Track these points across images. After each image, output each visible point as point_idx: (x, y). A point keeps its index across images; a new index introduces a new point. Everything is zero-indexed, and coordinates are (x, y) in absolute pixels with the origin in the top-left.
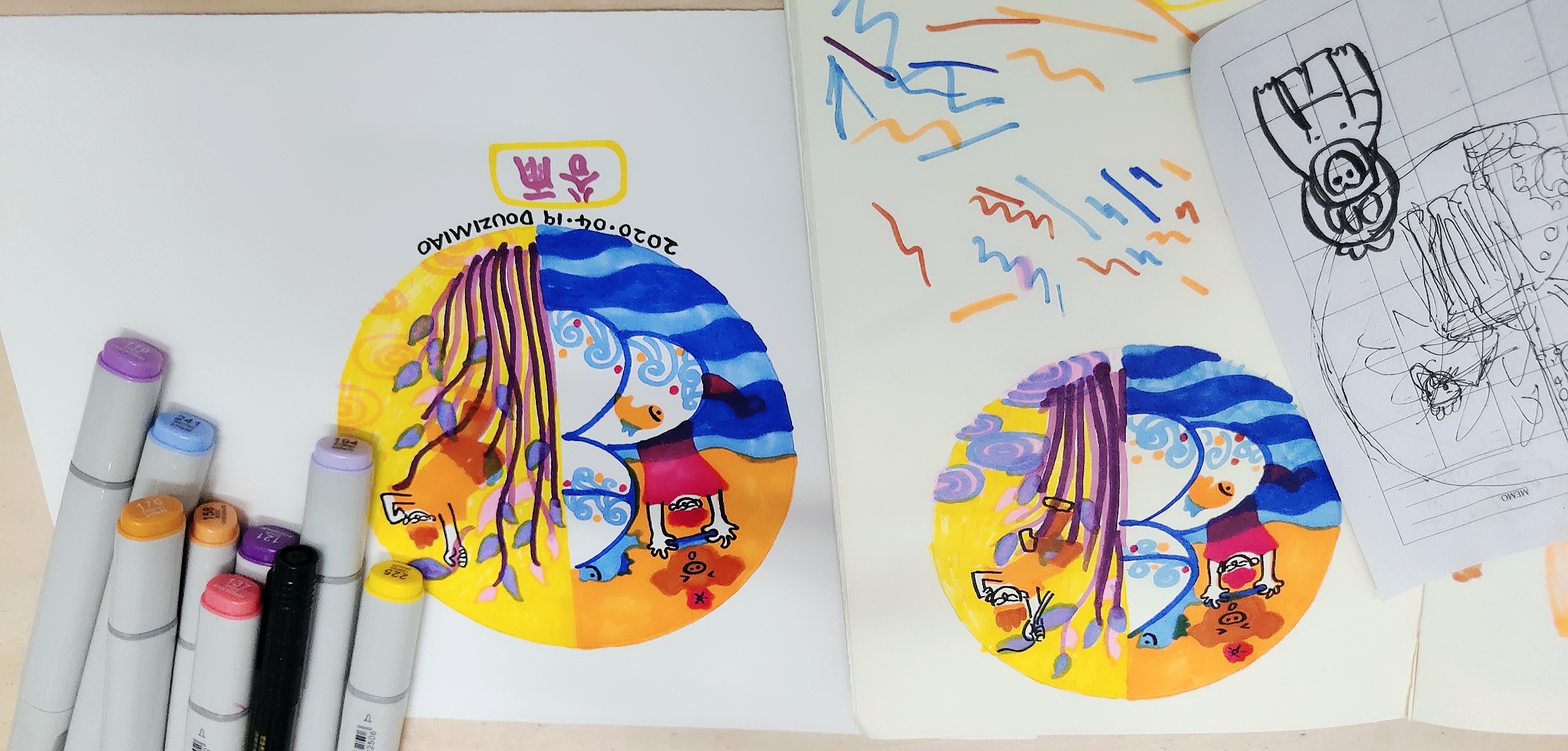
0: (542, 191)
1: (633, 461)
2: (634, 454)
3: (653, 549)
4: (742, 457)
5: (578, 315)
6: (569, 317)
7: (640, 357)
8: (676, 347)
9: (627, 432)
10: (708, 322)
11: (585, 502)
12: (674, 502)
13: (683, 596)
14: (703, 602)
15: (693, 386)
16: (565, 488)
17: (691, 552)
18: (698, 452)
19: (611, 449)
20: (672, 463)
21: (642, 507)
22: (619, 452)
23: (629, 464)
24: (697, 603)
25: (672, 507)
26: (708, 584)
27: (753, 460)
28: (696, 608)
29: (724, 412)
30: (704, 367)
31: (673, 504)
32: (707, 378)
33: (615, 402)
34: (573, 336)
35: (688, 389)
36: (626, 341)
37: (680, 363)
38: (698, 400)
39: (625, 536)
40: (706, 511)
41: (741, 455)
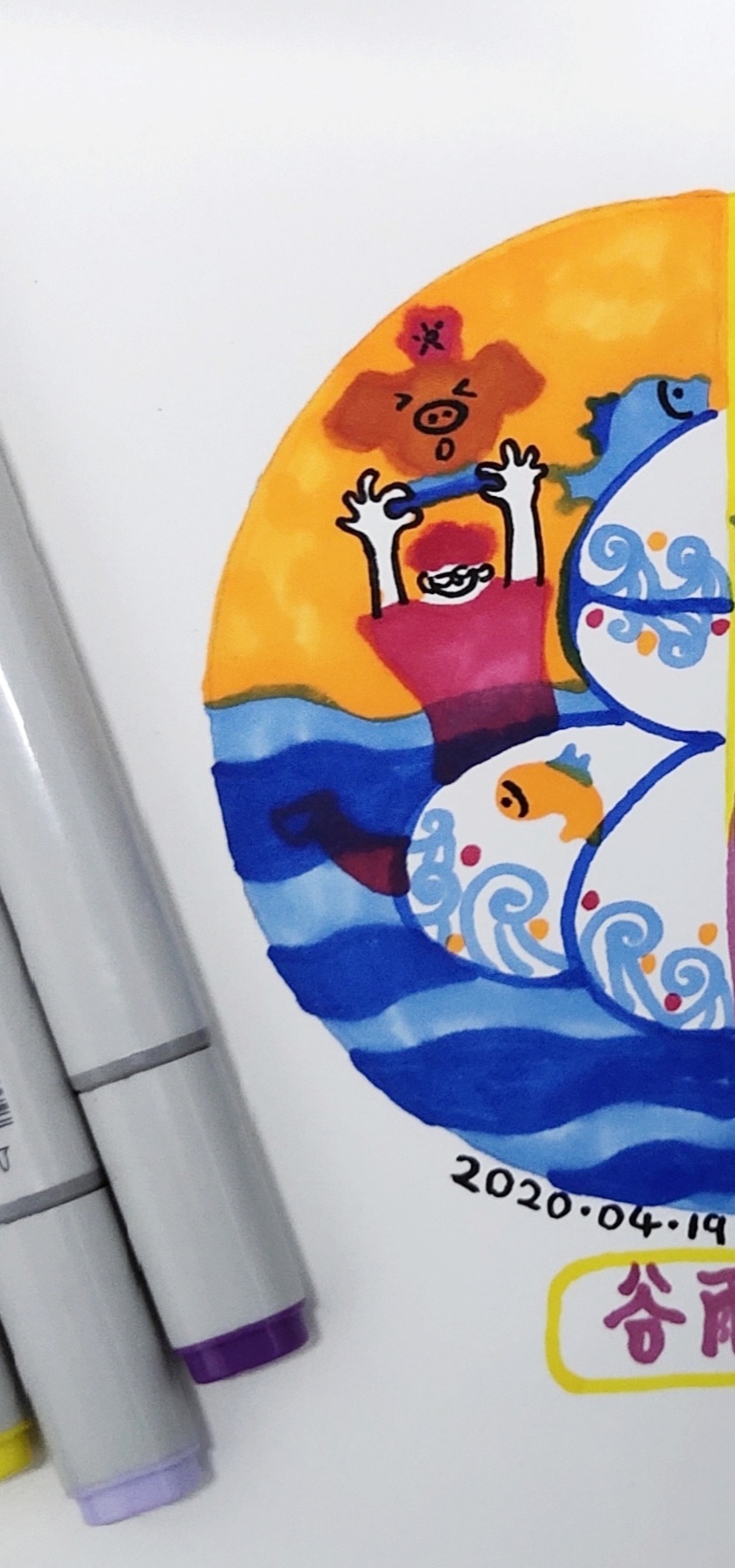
0: (724, 1286)
1: (568, 687)
2: (565, 704)
3: (533, 466)
4: (326, 698)
5: (669, 1019)
6: (690, 1015)
7: (542, 928)
8: (464, 954)
9: (578, 754)
10: (392, 1011)
11: (681, 581)
12: (481, 586)
13: (472, 342)
14: (424, 326)
15: (428, 866)
16: (727, 618)
17: (445, 458)
18: (426, 709)
19: (616, 714)
20: (480, 682)
21: (553, 574)
22: (599, 706)
23: (576, 677)
24: (439, 325)
25: (484, 574)
26: (411, 375)
27: (301, 693)
28: (441, 309)
29: (365, 805)
30: (404, 908)
31: (483, 580)
32: (398, 885)
33: (601, 826)
34: (684, 973)
35: (440, 858)
36: (570, 965)
37: (454, 919)
38: (419, 834)
39: (595, 497)
40: (412, 564)
41: (328, 701)
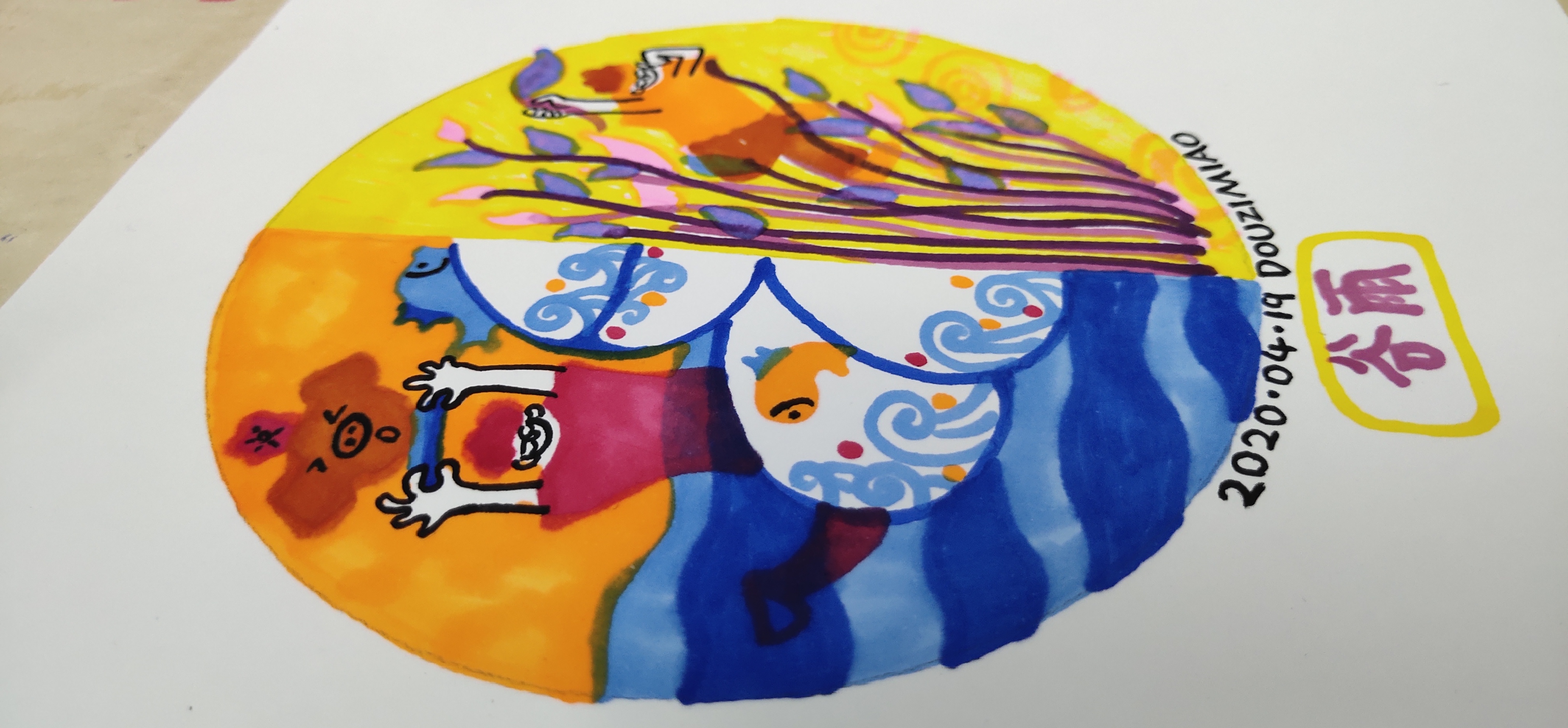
0: (1341, 298)
1: (680, 358)
2: (698, 360)
3: (439, 366)
4: (624, 572)
5: (1051, 316)
6: (1046, 300)
7: (943, 398)
8: (967, 467)
9: (755, 355)
10: (1036, 542)
11: (601, 273)
13: (287, 404)
14: (252, 441)
15: (857, 489)
16: (646, 248)
17: (398, 434)
18: (670, 475)
19: (720, 325)
20: (654, 424)
21: (556, 359)
22: (708, 338)
23: (673, 350)
24: (254, 429)
25: (535, 413)
26: (294, 456)
27: (614, 593)
28: (241, 426)
29: (771, 543)
30: (905, 517)
31: (541, 413)
32: (875, 519)
33: (836, 345)
34: (1001, 301)
35: (849, 478)
36: (987, 381)
37: (924, 471)
38: (817, 494)
39: (492, 324)
40: (499, 473)
41: (633, 567)
